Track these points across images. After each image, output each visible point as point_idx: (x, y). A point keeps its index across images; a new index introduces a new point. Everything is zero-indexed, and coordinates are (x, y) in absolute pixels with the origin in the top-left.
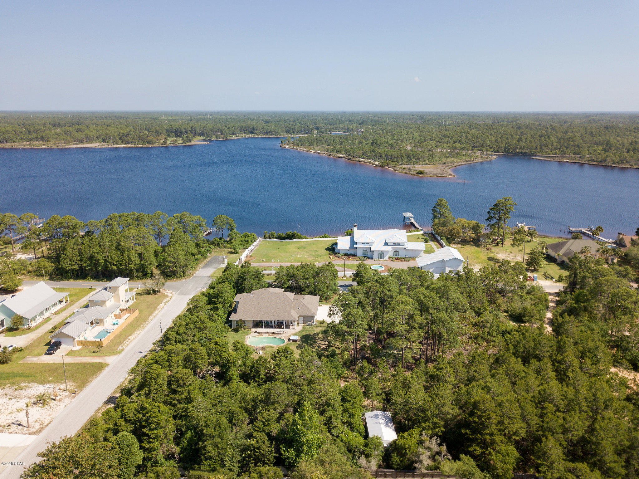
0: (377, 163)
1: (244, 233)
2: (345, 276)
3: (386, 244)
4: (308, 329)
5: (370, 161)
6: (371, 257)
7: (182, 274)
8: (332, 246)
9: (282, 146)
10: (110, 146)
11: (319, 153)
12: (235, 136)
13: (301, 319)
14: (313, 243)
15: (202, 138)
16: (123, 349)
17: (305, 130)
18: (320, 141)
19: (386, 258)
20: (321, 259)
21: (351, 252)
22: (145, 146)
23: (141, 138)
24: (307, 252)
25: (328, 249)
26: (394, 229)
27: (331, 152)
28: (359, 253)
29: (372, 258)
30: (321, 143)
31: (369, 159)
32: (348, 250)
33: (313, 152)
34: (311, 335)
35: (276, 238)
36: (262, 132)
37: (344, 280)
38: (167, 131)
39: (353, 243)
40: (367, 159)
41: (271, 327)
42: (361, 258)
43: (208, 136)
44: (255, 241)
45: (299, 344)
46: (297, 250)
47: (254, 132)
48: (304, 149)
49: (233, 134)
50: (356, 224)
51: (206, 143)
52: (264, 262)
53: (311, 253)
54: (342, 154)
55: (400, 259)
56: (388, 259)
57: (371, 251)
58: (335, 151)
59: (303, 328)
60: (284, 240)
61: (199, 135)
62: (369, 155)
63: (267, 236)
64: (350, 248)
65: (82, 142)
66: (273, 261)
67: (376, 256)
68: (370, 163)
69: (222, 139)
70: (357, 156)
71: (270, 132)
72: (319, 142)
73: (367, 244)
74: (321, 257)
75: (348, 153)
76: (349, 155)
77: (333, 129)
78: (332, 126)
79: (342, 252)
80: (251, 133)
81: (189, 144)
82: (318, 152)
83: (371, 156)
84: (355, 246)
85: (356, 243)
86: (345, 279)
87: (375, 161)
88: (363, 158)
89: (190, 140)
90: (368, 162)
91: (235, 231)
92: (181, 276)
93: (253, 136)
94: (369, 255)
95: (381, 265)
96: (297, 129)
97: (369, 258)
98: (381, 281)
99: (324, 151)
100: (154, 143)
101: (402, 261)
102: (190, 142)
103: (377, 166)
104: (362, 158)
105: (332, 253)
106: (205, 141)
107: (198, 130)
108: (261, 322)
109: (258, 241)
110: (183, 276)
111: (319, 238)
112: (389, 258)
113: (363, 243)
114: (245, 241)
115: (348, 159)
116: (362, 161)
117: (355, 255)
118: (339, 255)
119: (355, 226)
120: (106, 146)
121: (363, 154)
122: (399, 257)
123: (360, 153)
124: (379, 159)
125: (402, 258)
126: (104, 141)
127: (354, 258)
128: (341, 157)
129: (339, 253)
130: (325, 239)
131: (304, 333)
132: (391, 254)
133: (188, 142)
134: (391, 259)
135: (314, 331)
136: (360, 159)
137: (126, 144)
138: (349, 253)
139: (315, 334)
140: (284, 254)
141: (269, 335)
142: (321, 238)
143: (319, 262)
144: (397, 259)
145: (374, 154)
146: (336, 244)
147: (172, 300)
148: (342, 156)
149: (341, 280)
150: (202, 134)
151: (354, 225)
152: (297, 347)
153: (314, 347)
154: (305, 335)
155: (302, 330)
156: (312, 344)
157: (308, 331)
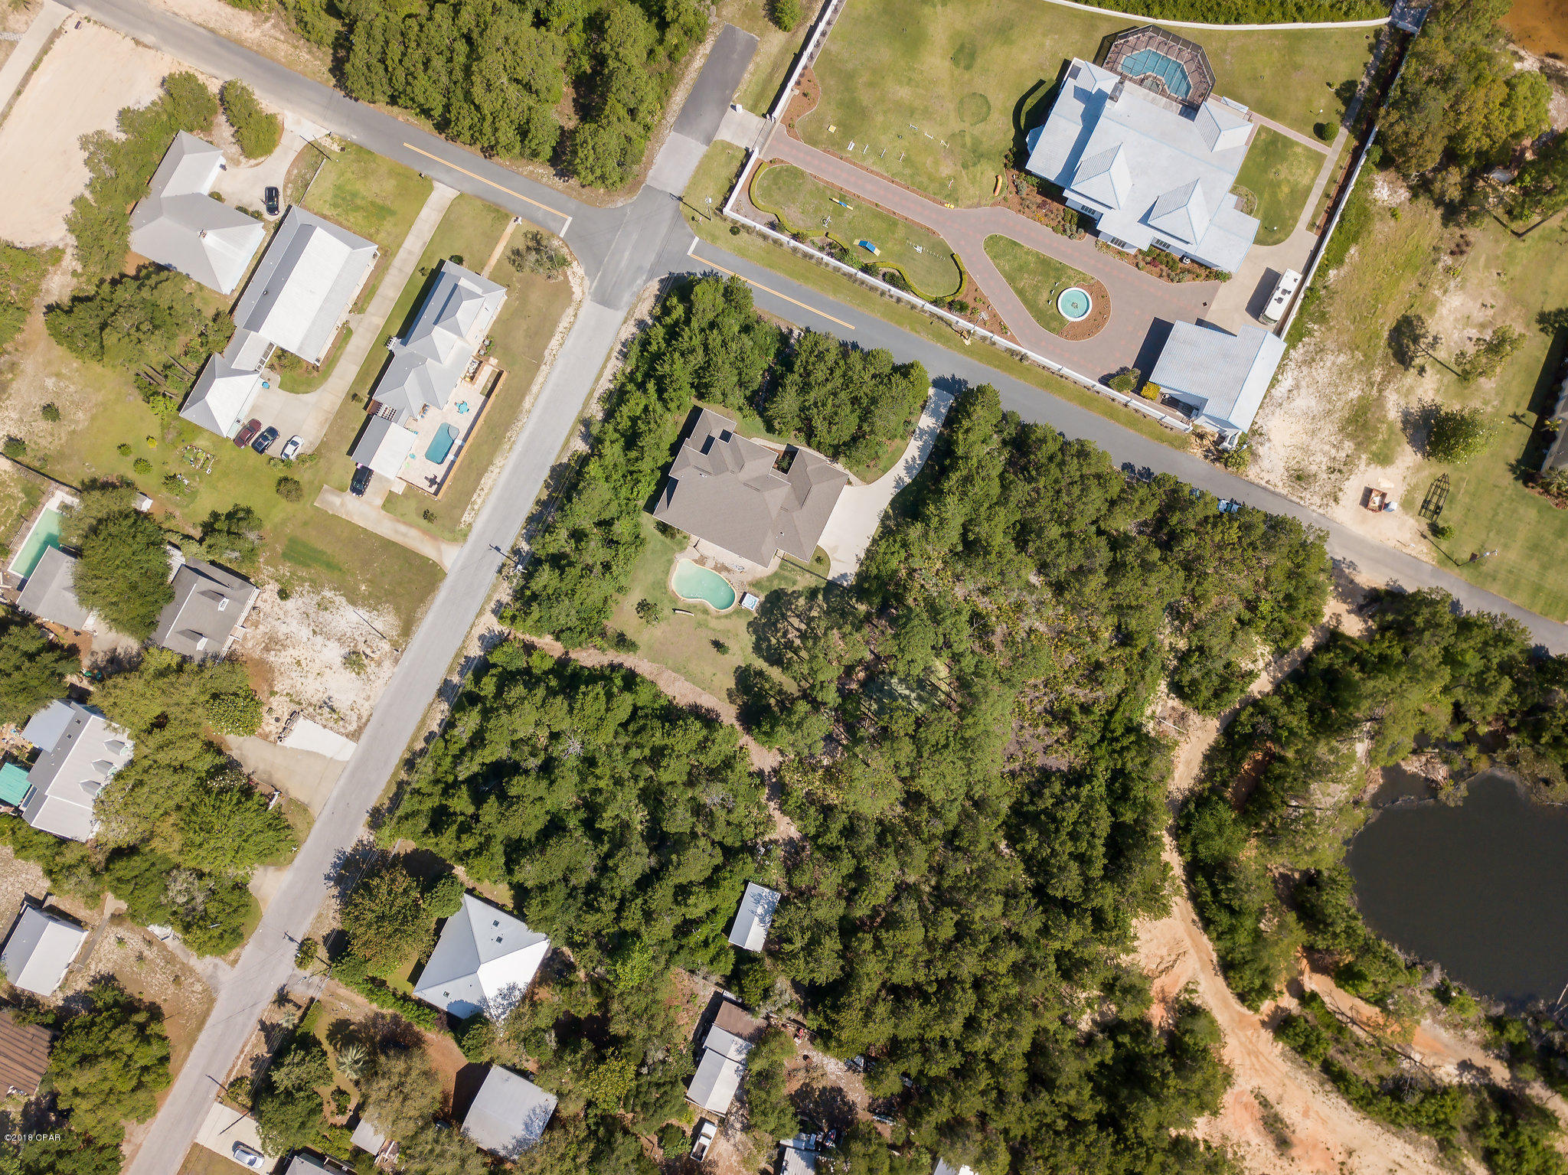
4: (786, 574)
16: (470, 527)
20: (974, 180)
24: (961, 104)
29: (1097, 233)
45: (755, 618)
55: (1163, 261)
56: (1133, 253)
59: (781, 566)
66: (850, 147)
101: (1161, 276)
118: (1025, 182)
125: (1168, 261)
134: (1140, 257)
135: (794, 582)
139: (794, 592)
140: (899, 93)
144: (1153, 262)
147: (577, 324)
152: (750, 624)
153: (777, 631)
154: (776, 591)
155: (776, 575)
156: (777, 621)
157: (785, 578)
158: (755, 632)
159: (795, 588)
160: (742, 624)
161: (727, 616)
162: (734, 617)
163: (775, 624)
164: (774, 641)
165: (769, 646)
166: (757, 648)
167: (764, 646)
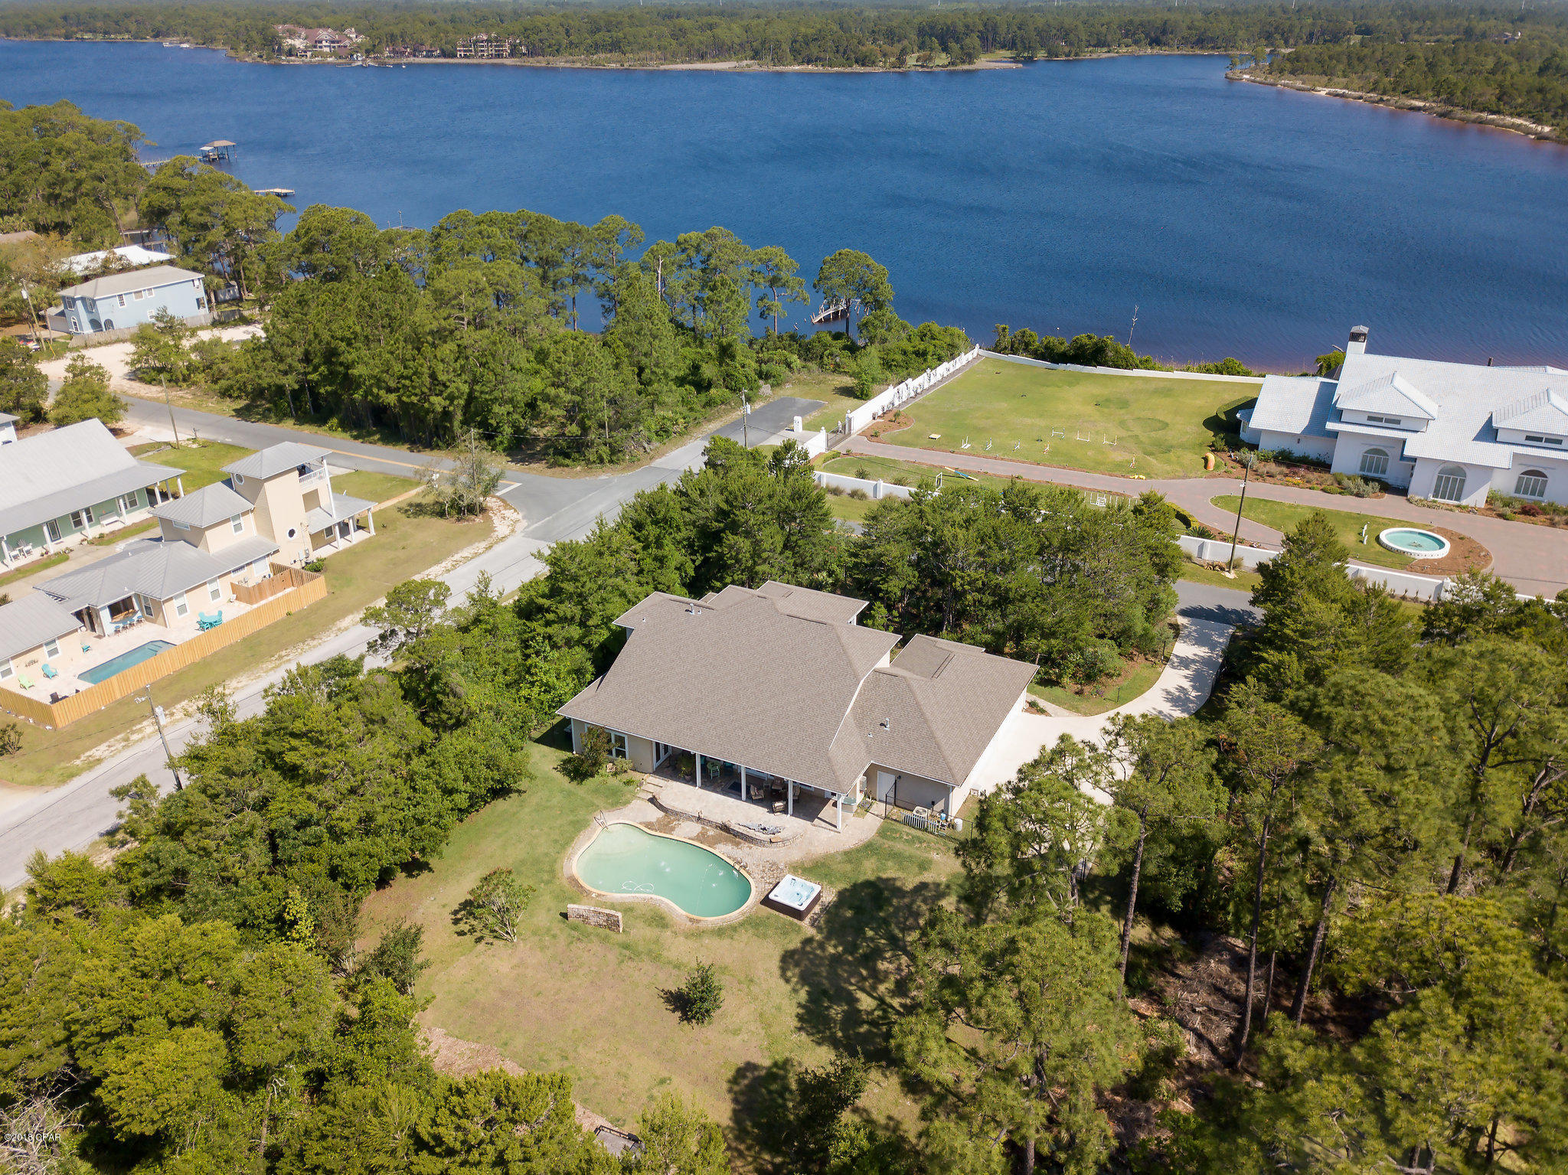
0: (1547, 129)
1: (922, 326)
2: (1233, 564)
3: (1489, 433)
4: (899, 846)
5: (1519, 121)
6: (1398, 483)
7: (604, 451)
8: (1231, 413)
9: (1231, 75)
10: (765, 68)
11: (1343, 96)
12: (1105, 49)
13: (885, 784)
14: (1167, 390)
15: (1008, 54)
16: (99, 761)
17: (1323, 34)
18: (1360, 60)
19: (1477, 498)
20: (1168, 462)
21: (1311, 448)
22: (849, 70)
23: (841, 50)
24: (1122, 424)
25: (1212, 423)
26: (1549, 369)
27: (1384, 93)
28: (1346, 460)
29: (1403, 491)
30: (1361, 68)
31: (1519, 115)
32: (1298, 439)
33: (1323, 92)
34: (899, 892)
35: (1037, 355)
36: (1185, 41)
37: (1227, 581)
38: (921, 32)
39: (1326, 408)
40: (1511, 115)
41: (733, 790)
42: (1346, 482)
43: (1025, 49)
44: (952, 357)
45: (808, 941)
46: (1090, 409)
47: (1164, 39)
48: (1299, 84)
49: (1100, 44)
50: (1364, 329)
51: (1013, 66)
52: (932, 445)
53: (1137, 431)
54: (1425, 99)
55: (1544, 511)
56: (1482, 504)
57: (1403, 458)
58: (1401, 88)
59: (882, 833)
60: (1062, 366)
61: (1003, 47)
62: (1520, 101)
63: (1006, 341)
64: (1308, 430)
65: (702, 57)
66: (966, 446)
67: (1422, 483)
68: (1518, 127)
69: (1063, 58)
70: (1474, 106)
71: (1212, 40)
72: (1356, 63)
73: (1393, 421)
74: (1172, 456)
75: (1444, 96)
76: (1449, 101)
77: (1418, 32)
78: (1416, 25)
79: (1267, 445)
80: (1155, 42)
81: (966, 67)
82: (1340, 91)
83: (1531, 106)
84: (1330, 426)
85: (1338, 415)
86: (1231, 575)
87: (1538, 121)
88: (1498, 112)
89: (970, 57)
90: (1513, 126)
91: (889, 313)
92: (601, 461)
93: (1156, 50)
94: (1390, 477)
95: (1440, 531)
96: (1297, 30)
97: (1386, 488)
98: (1341, 715)
99: (1361, 89)
100: (874, 63)
101: (1553, 524)
102: (971, 63)
103: (1541, 137)
104: (1493, 113)
105: (1221, 444)
106: (1016, 61)
107: (1002, 30)
108: (689, 757)
109: (963, 359)
110: (611, 462)
111: (1200, 371)
112: (1490, 501)
113: (1374, 419)
114: (917, 353)
115: (1442, 115)
116: (1492, 122)
117: (1322, 465)
118: (1251, 457)
119: (1355, 337)
120: (756, 68)
121: (1499, 99)
122: (1545, 501)
123: (1490, 95)
124: (1555, 116)
125: (1556, 511)
126: (756, 55)
127: (1314, 476)
128: (1419, 109)
129: (1254, 447)
130: (1226, 378)
131: (869, 870)
132: (1505, 484)
133: (963, 62)
134: (1499, 507)
135: (924, 866)
136: (1484, 115)
137: (802, 63)
138: (1298, 451)
139: (923, 886)
140: (1029, 421)
141: (702, 837)
142: (1208, 371)
143: (1149, 476)
144: (1527, 511)
145: (1539, 97)
146: (1250, 405)
147: (490, 553)
148: (1420, 104)
149: (1209, 580)
150: (1010, 45)
151: (1355, 329)
152: (788, 959)
153: (878, 977)
154: (868, 884)
155: (869, 848)
156: (876, 954)
157: (896, 856)
158: (804, 979)
159: (928, 877)
160: (766, 955)
161: (720, 932)
162: (744, 936)
163: (870, 959)
164: (866, 1003)
165: (853, 1016)
166: (813, 1020)
167: (837, 1012)
